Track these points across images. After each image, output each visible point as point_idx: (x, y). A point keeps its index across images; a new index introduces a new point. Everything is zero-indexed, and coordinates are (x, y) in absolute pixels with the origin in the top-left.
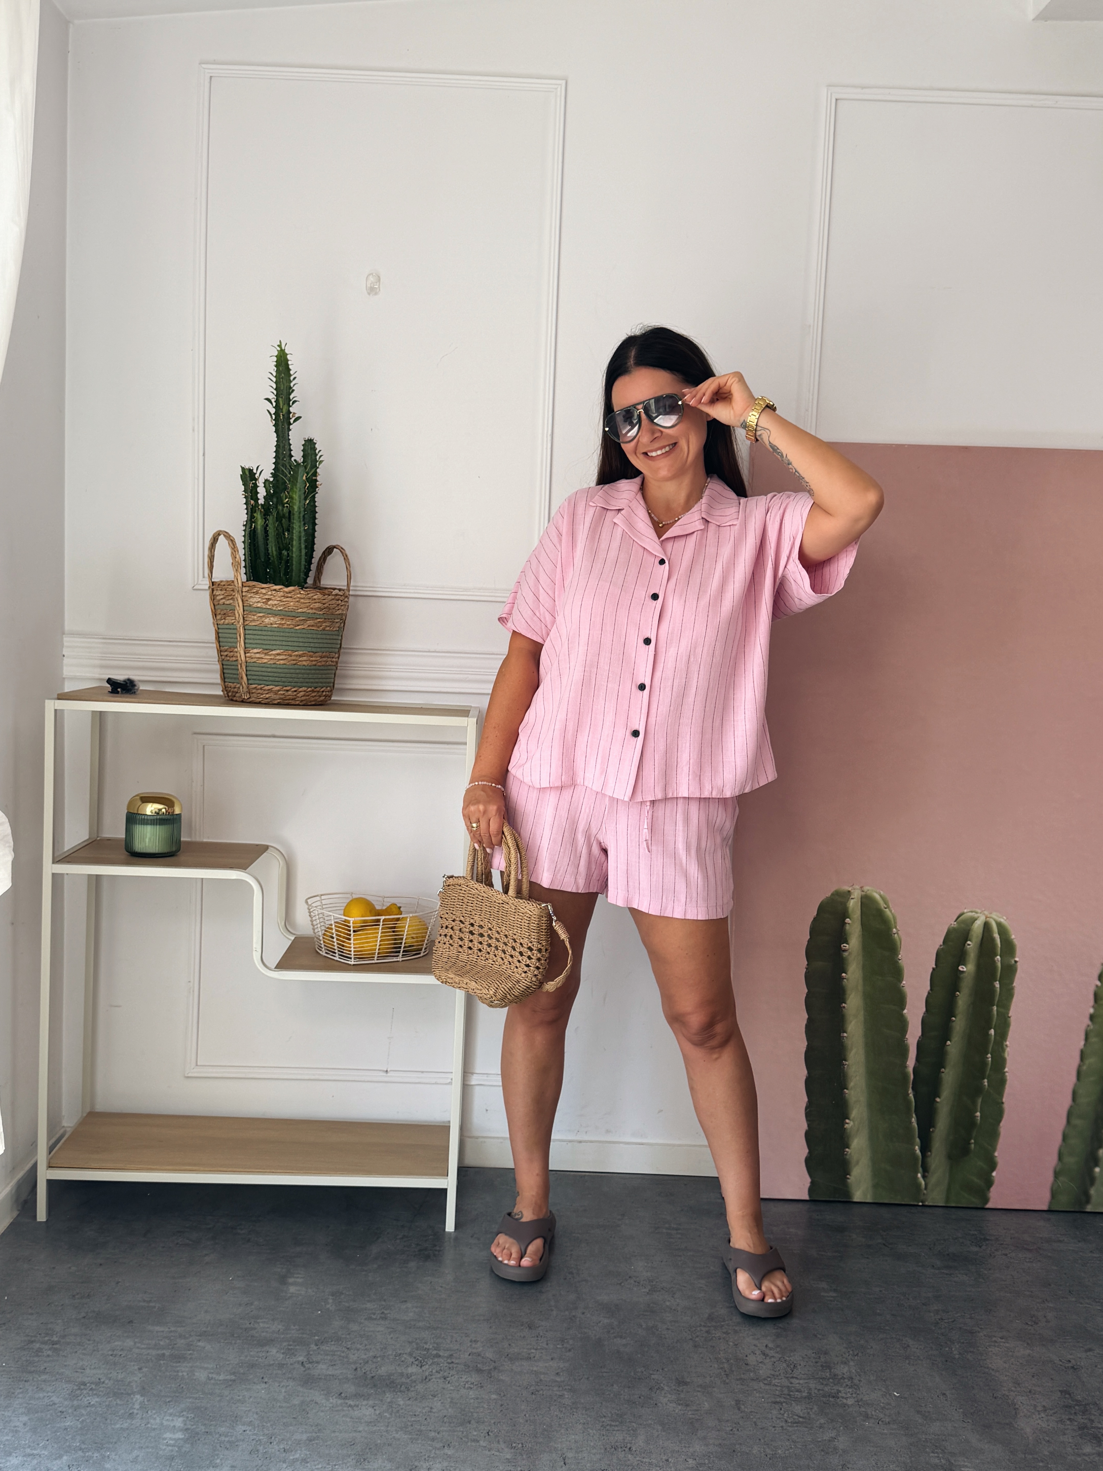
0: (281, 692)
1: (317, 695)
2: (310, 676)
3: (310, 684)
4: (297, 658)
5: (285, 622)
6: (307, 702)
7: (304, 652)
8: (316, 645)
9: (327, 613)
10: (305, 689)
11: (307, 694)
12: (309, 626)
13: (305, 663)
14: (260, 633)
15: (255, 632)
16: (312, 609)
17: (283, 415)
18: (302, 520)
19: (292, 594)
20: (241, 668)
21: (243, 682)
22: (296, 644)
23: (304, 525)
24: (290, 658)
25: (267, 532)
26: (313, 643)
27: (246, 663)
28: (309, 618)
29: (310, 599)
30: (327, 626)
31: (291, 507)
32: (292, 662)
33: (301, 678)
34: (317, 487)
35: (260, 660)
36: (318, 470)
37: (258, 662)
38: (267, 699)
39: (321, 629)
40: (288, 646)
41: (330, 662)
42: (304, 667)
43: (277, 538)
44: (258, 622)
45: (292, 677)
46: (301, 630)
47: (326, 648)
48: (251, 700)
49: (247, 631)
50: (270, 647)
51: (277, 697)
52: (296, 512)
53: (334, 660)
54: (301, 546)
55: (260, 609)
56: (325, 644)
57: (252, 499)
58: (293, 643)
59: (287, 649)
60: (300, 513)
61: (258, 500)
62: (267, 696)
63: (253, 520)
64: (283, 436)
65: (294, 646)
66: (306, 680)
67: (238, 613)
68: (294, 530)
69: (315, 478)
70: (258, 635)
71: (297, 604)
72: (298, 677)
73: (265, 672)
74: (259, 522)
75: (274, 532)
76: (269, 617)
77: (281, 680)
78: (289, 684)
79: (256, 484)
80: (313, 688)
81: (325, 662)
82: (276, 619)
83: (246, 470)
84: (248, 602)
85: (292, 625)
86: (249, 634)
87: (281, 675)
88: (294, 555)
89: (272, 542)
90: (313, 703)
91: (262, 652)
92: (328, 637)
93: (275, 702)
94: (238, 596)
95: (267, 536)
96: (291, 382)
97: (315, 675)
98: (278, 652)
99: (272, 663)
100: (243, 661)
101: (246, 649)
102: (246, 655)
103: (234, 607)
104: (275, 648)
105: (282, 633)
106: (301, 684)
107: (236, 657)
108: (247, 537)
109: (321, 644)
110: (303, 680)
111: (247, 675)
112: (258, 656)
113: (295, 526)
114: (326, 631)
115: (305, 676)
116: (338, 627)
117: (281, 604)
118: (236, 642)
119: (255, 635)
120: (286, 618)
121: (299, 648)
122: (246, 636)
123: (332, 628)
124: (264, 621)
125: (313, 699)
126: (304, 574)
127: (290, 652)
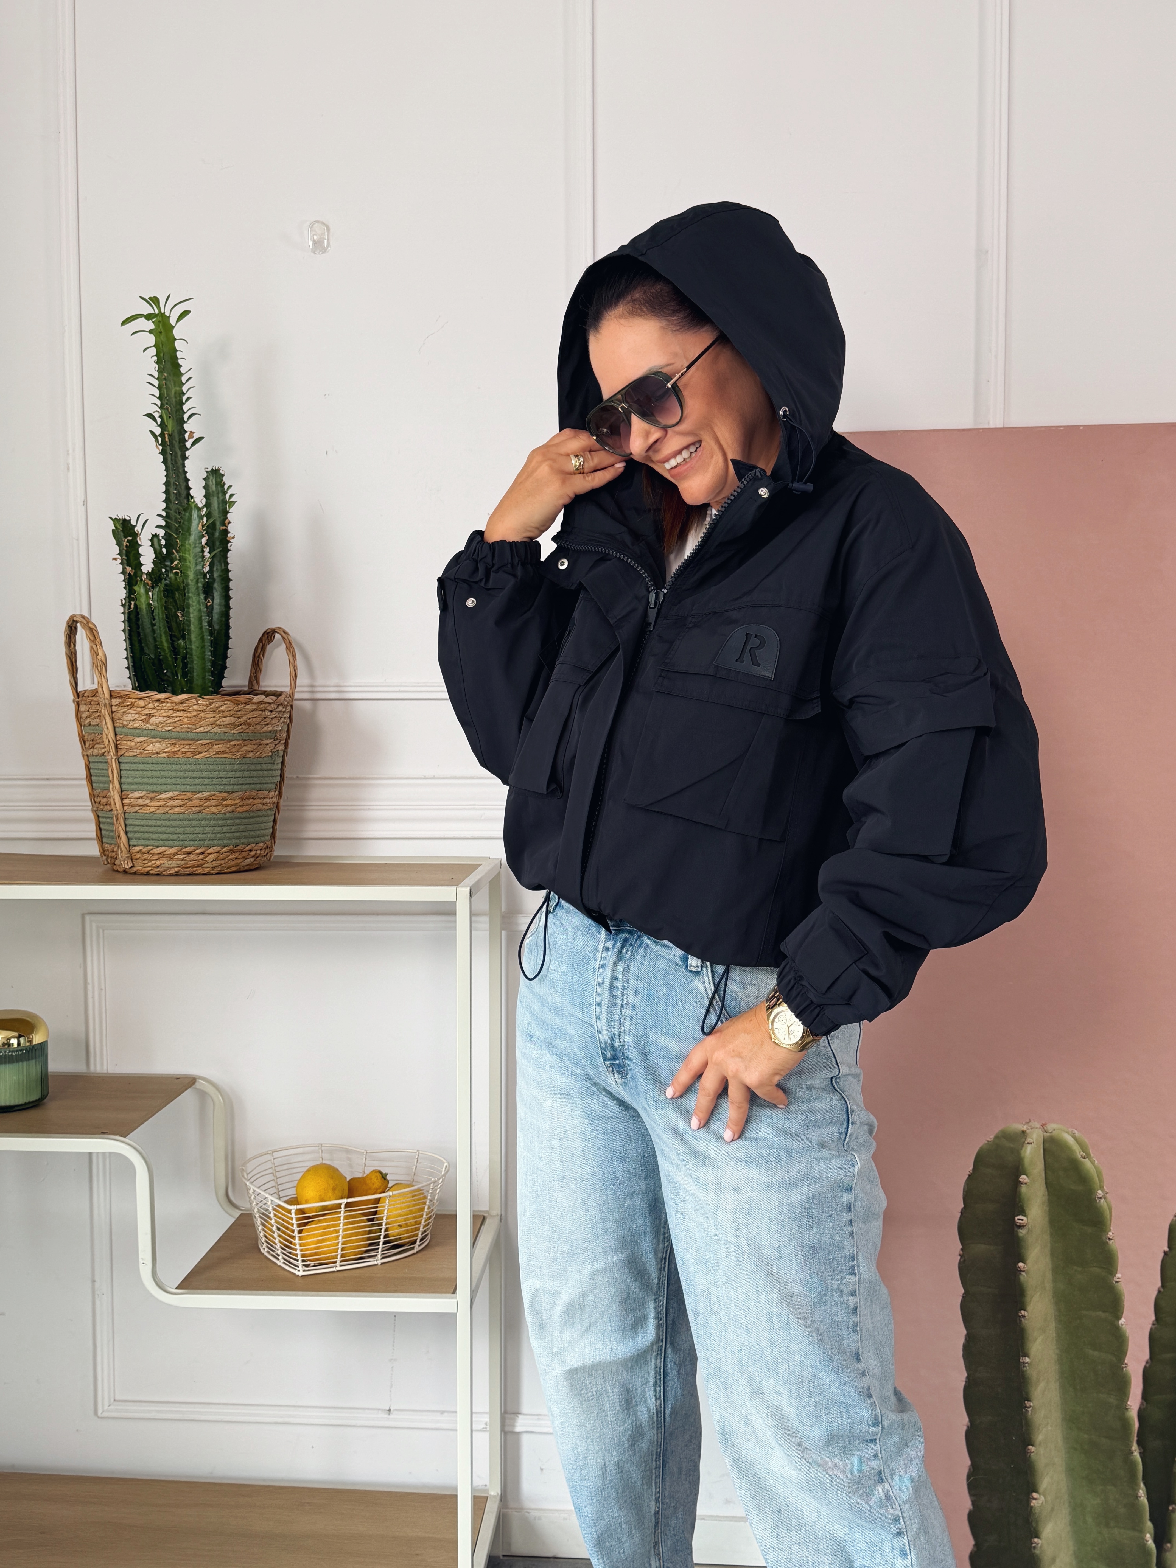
0: (179, 856)
1: (240, 857)
2: (225, 829)
3: (225, 842)
4: (202, 803)
5: (178, 749)
6: (223, 869)
7: (212, 793)
8: (232, 781)
9: (246, 731)
10: (219, 849)
11: (221, 856)
12: (217, 753)
13: (214, 809)
14: (141, 766)
15: (134, 766)
16: (219, 726)
17: (169, 435)
18: (201, 592)
19: (185, 705)
20: (117, 822)
21: (122, 844)
22: (197, 781)
23: (206, 600)
24: (190, 803)
25: (153, 611)
26: (226, 778)
27: (125, 813)
28: (216, 740)
29: (214, 711)
30: (249, 751)
31: (184, 573)
32: (194, 809)
33: (209, 833)
34: (229, 542)
35: (144, 808)
36: (229, 515)
37: (139, 811)
38: (158, 867)
39: (238, 757)
40: (184, 784)
41: (260, 805)
42: (214, 816)
43: (167, 622)
44: (138, 751)
45: (195, 832)
46: (203, 760)
47: (250, 784)
48: (135, 869)
49: (121, 764)
50: (159, 788)
51: (174, 863)
52: (192, 581)
53: (268, 800)
54: (202, 632)
55: (137, 731)
56: (247, 779)
57: (128, 565)
58: (192, 780)
59: (185, 790)
60: (197, 582)
61: (142, 565)
62: (158, 863)
63: (133, 596)
64: (174, 467)
65: (195, 785)
66: (219, 835)
67: (107, 738)
68: (191, 608)
69: (224, 527)
70: (138, 770)
71: (196, 721)
72: (205, 832)
73: (151, 826)
74: (143, 599)
75: (162, 613)
76: (153, 743)
77: (179, 837)
78: (192, 843)
79: (137, 542)
80: (231, 847)
81: (251, 806)
82: (163, 745)
83: (121, 522)
84: (121, 721)
85: (188, 753)
86: (125, 770)
87: (178, 830)
88: (194, 647)
89: (160, 627)
90: (234, 869)
91: (147, 795)
92: (252, 767)
93: (171, 872)
94: (105, 712)
95: (154, 619)
96: (184, 384)
97: (234, 828)
98: (171, 794)
99: (163, 812)
100: (120, 812)
101: (123, 793)
102: (124, 802)
103: (101, 729)
104: (166, 789)
105: (174, 766)
106: (210, 842)
107: (110, 804)
108: (126, 622)
109: (240, 779)
110: (213, 835)
111: (126, 833)
112: (140, 801)
113: (191, 602)
114: (248, 759)
115: (217, 829)
116: (271, 752)
117: (169, 721)
118: (108, 782)
119: (134, 770)
120: (179, 743)
121: (204, 787)
122: (122, 772)
123: (258, 753)
124: (146, 749)
125: (234, 863)
126: (213, 674)
127: (189, 794)
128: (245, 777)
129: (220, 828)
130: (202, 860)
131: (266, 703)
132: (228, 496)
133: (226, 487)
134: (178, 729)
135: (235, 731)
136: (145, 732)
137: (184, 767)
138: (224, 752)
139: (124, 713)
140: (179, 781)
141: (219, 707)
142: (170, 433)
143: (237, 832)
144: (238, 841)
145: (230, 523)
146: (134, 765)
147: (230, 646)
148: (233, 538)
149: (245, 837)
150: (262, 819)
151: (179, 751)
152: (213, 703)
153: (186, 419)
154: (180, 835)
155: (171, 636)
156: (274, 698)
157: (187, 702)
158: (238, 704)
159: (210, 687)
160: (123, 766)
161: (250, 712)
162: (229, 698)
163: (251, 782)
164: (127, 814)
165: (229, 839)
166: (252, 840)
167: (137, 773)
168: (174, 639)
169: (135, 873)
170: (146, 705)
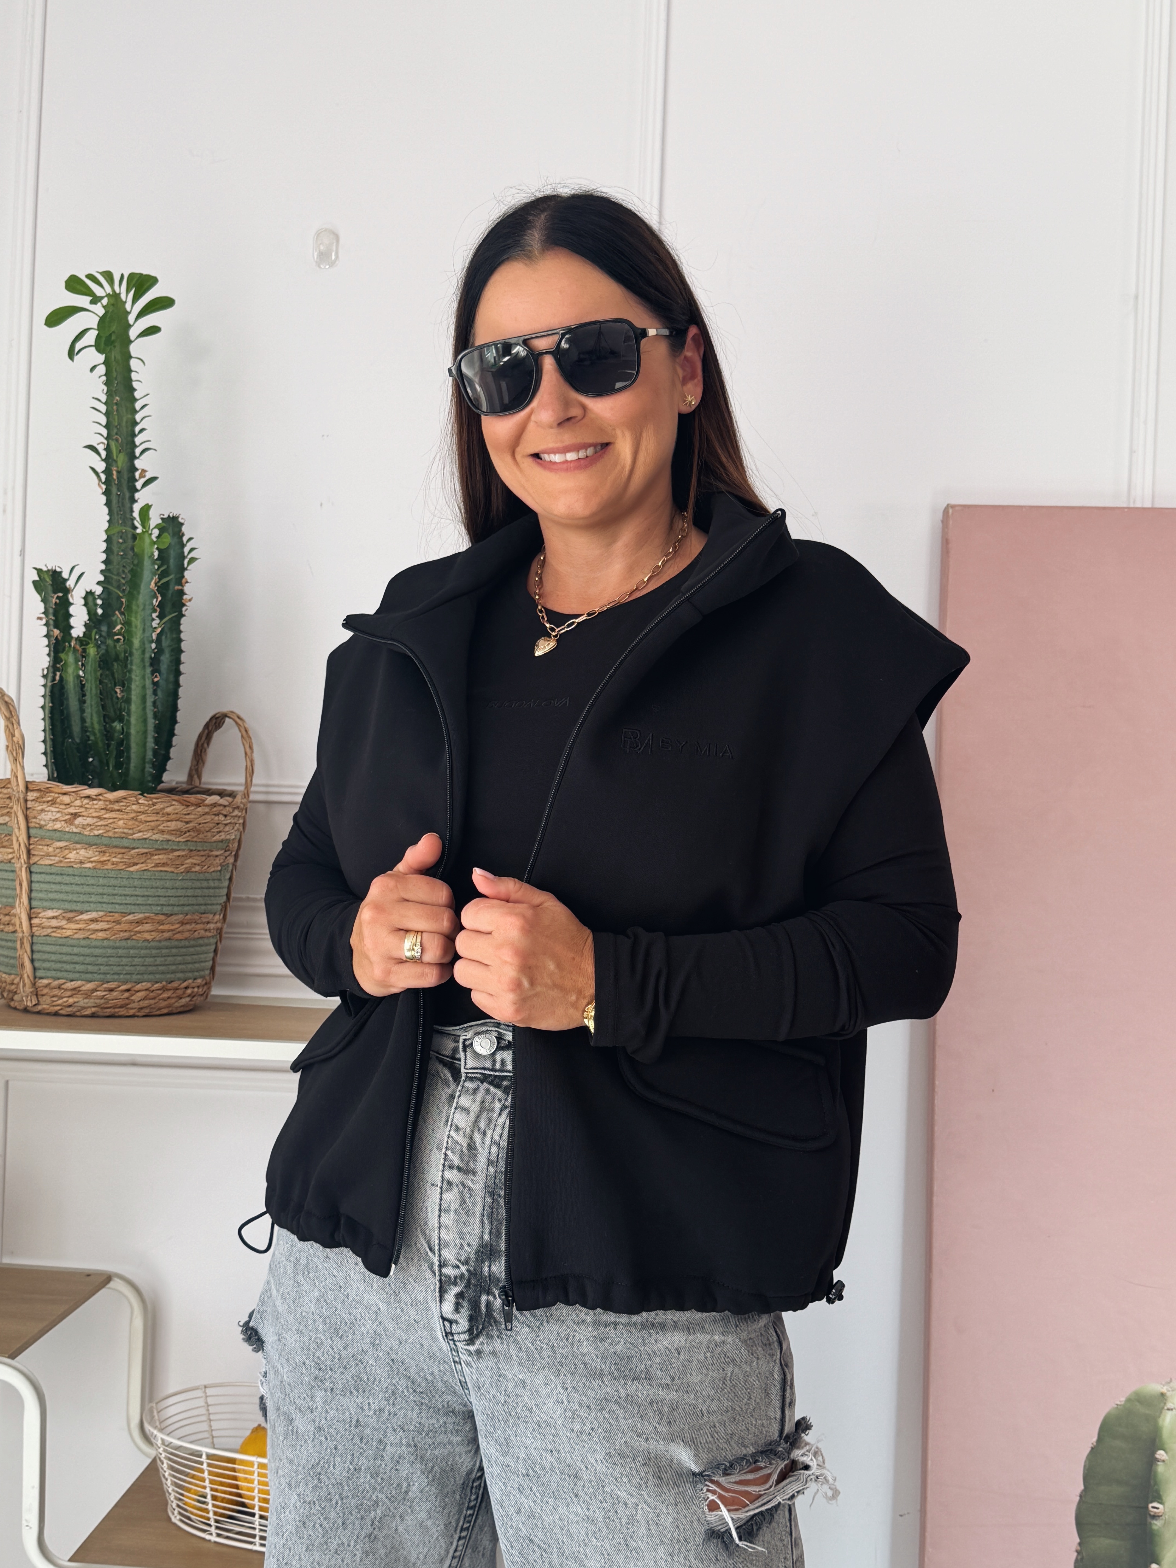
0: (98, 993)
1: (174, 995)
2: (159, 960)
3: (158, 976)
4: (132, 927)
5: (108, 858)
6: (152, 1010)
7: (146, 915)
8: (172, 901)
9: (195, 839)
10: (149, 985)
11: (151, 994)
12: (157, 865)
13: (147, 936)
14: (59, 879)
15: (49, 878)
16: (162, 832)
17: (118, 472)
18: (147, 664)
19: (122, 804)
20: (21, 947)
21: (25, 976)
22: (129, 900)
23: (153, 675)
24: (118, 926)
25: (83, 686)
26: (165, 897)
27: (32, 936)
28: (157, 849)
29: (158, 813)
30: (195, 864)
31: (128, 640)
32: (122, 934)
33: (138, 965)
34: (184, 605)
35: (59, 931)
36: (186, 573)
37: (53, 934)
38: (70, 1006)
39: (182, 871)
40: (112, 903)
41: (202, 932)
42: (146, 944)
43: (101, 699)
44: (57, 859)
45: (122, 963)
46: (138, 873)
47: (193, 905)
48: (39, 1008)
49: (34, 876)
50: (79, 907)
51: (90, 1002)
52: (136, 650)
53: (212, 926)
54: (145, 714)
55: (58, 834)
56: (190, 899)
57: (56, 627)
58: (123, 898)
59: (113, 910)
60: (143, 652)
61: (72, 627)
62: (71, 1001)
63: (58, 666)
64: (120, 511)
65: (126, 904)
66: (150, 968)
67: (17, 840)
68: (133, 684)
69: (180, 587)
70: (54, 883)
71: (133, 824)
72: (134, 963)
73: (67, 954)
74: (71, 670)
75: (96, 688)
76: (76, 849)
77: (100, 969)
78: (116, 977)
79: (67, 599)
80: (164, 983)
81: (191, 933)
82: (90, 852)
83: (51, 573)
84: (37, 821)
85: (121, 864)
86: (38, 882)
87: (100, 960)
88: (133, 731)
89: (91, 706)
90: (165, 1011)
91: (64, 915)
92: (198, 884)
93: (86, 1013)
94: (18, 809)
95: (84, 695)
96: (136, 412)
97: (169, 959)
98: (94, 915)
99: (82, 936)
100: (26, 934)
101: (32, 911)
102: (32, 922)
103: (9, 829)
104: (89, 909)
105: (101, 880)
106: (139, 977)
107: (14, 925)
108: (48, 698)
109: (181, 898)
110: (143, 968)
111: (32, 961)
112: (54, 923)
113: (133, 677)
114: (193, 875)
115: (149, 960)
116: (221, 865)
117: (99, 823)
118: (14, 897)
119: (49, 882)
120: (110, 851)
121: (136, 907)
122: (33, 885)
123: (206, 867)
124: (67, 857)
125: (166, 1003)
126: (154, 767)
127: (116, 915)
128: (188, 896)
129: (152, 959)
130: (127, 998)
131: (220, 805)
132: (186, 550)
133: (185, 539)
134: (110, 834)
135: (180, 839)
136: (67, 836)
137: (113, 882)
138: (164, 865)
139: (42, 810)
140: (106, 899)
141: (163, 809)
142: (119, 469)
143: (173, 964)
144: (173, 976)
145: (187, 582)
146: (51, 876)
147: (176, 732)
148: (190, 600)
149: (183, 972)
150: (204, 948)
151: (108, 860)
152: (156, 803)
153: (137, 454)
154: (102, 967)
155: (105, 716)
156: (230, 799)
157: (124, 800)
158: (187, 806)
159: (149, 781)
160: (35, 877)
161: (201, 816)
162: (176, 797)
163: (195, 902)
164: (35, 938)
165: (163, 973)
166: (190, 975)
167: (53, 886)
168: (107, 720)
169: (39, 1013)
170: (72, 802)
